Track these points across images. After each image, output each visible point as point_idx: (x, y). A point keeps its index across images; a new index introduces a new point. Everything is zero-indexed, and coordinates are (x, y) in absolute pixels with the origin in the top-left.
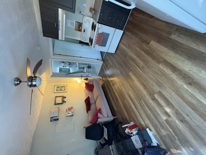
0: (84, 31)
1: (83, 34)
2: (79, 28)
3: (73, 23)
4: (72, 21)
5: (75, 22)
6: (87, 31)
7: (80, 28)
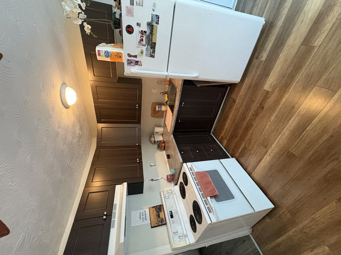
0: (172, 217)
1: (171, 222)
2: (159, 216)
3: (145, 214)
4: (142, 211)
5: (147, 211)
6: (177, 212)
7: (162, 215)
